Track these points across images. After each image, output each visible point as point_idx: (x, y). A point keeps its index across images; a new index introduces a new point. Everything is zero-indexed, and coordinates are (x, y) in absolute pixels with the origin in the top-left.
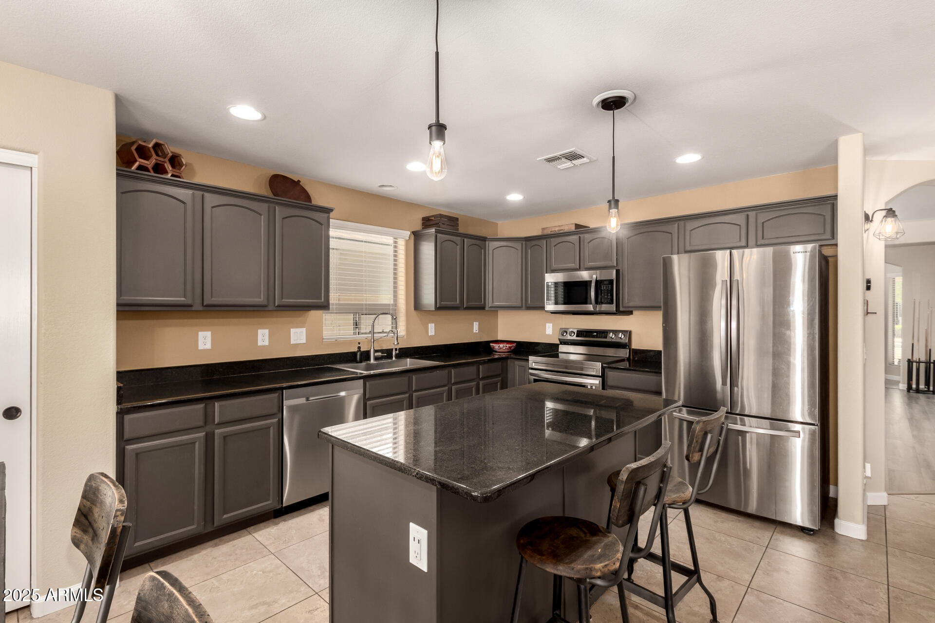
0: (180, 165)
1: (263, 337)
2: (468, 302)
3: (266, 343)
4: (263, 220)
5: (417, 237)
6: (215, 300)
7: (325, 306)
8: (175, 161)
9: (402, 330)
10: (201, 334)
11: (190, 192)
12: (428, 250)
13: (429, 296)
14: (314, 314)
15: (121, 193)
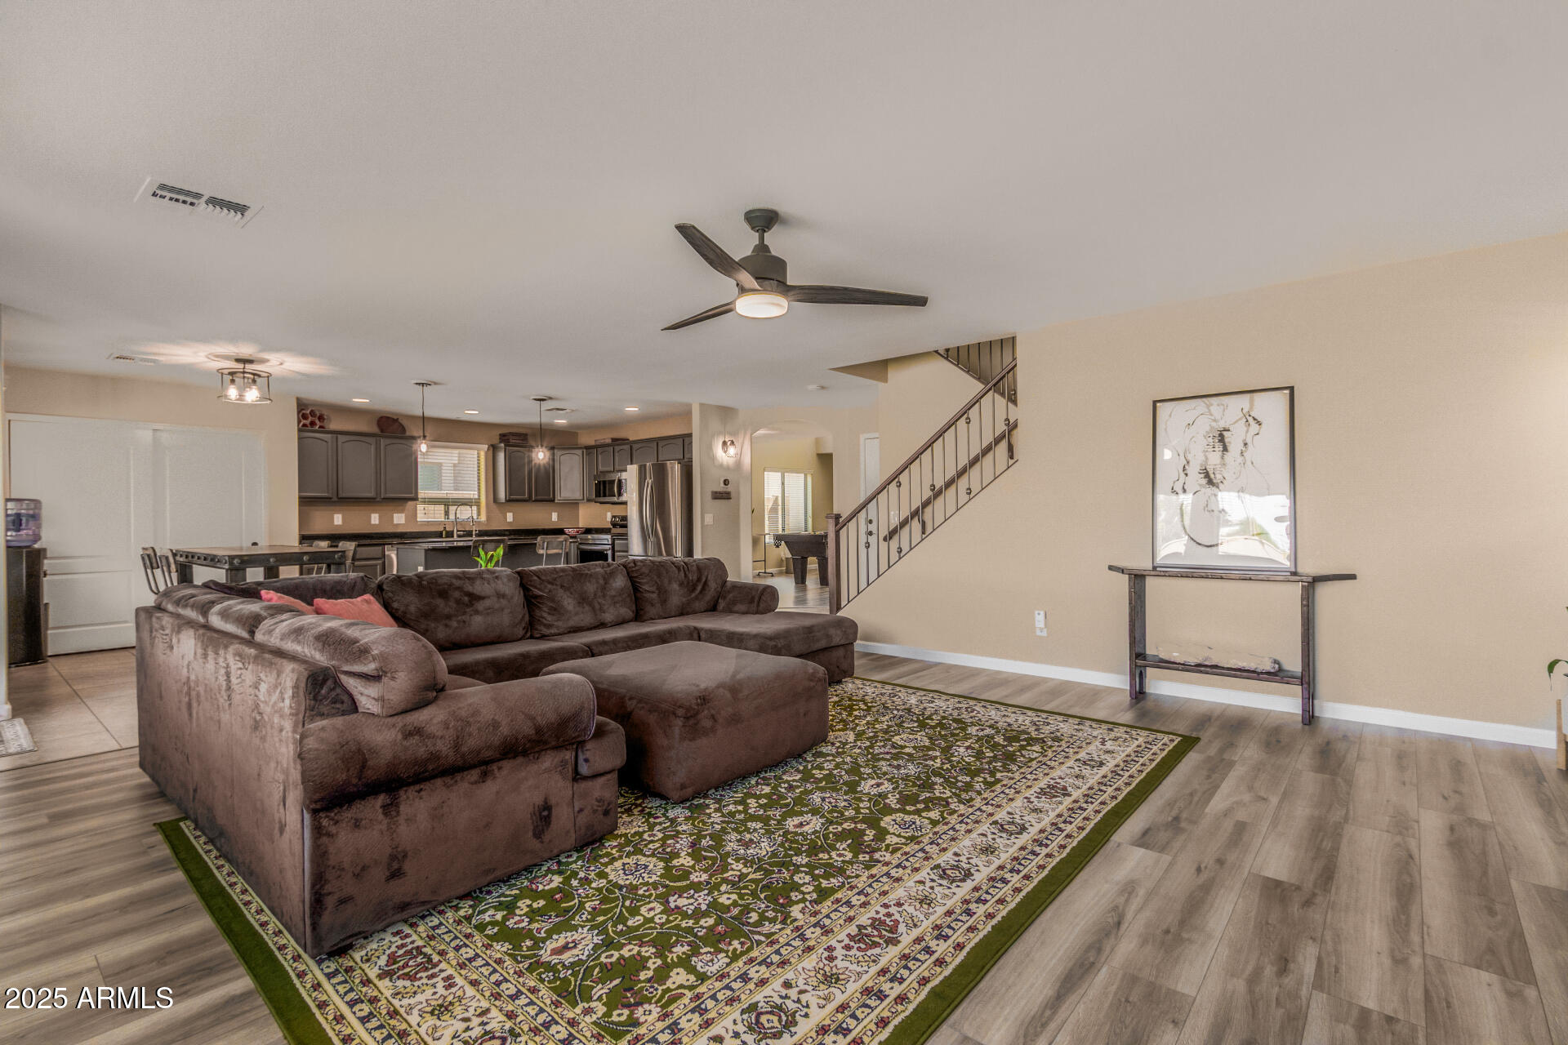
0: (324, 419)
1: (375, 519)
2: (536, 495)
3: (377, 522)
4: (373, 448)
5: (494, 448)
6: (344, 495)
7: (415, 499)
8: (321, 418)
9: (483, 518)
10: (336, 516)
11: (330, 435)
12: (501, 456)
13: (502, 495)
14: (410, 503)
15: (300, 439)
